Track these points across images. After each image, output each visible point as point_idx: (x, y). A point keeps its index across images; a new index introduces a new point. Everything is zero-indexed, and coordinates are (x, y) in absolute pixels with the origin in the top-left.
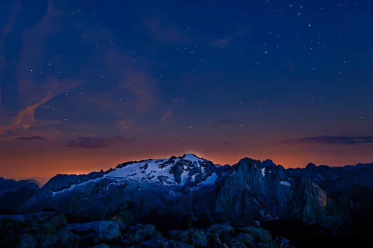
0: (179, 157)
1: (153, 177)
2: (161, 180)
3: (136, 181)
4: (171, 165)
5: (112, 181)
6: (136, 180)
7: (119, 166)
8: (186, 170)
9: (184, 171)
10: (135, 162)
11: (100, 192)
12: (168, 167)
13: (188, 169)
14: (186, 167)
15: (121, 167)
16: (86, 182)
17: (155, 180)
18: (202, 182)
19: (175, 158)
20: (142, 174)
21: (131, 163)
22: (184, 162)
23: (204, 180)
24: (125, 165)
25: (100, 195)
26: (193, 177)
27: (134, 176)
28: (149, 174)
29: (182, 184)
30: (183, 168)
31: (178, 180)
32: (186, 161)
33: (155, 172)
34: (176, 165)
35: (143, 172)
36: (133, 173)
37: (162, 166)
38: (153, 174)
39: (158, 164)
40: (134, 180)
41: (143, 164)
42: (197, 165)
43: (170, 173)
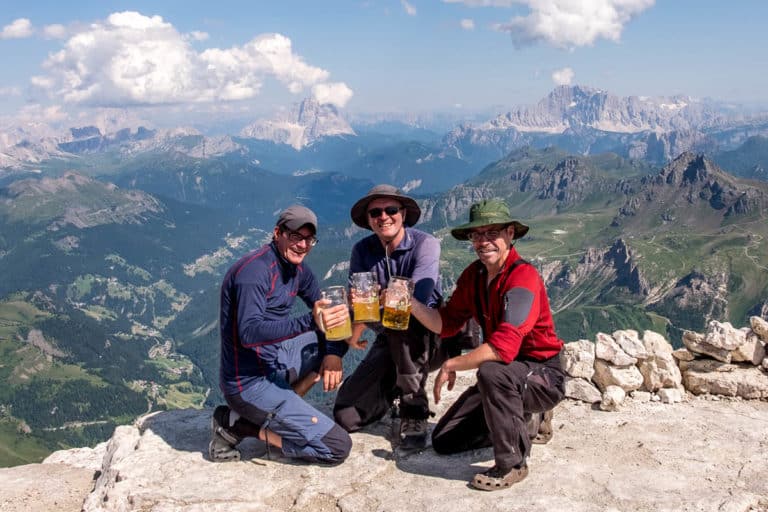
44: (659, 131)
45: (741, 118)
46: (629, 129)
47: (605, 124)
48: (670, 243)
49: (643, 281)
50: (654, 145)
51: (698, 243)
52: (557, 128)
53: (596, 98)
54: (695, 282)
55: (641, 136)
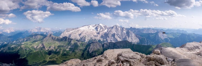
0: (98, 24)
4: (96, 26)
5: (81, 30)
7: (82, 27)
12: (95, 27)
14: (100, 27)
16: (74, 31)
17: (92, 30)
18: (104, 31)
20: (88, 29)
21: (85, 26)
23: (104, 30)
24: (84, 26)
26: (102, 30)
29: (98, 32)
31: (97, 31)
34: (97, 27)
36: (86, 28)
37: (93, 27)
40: (86, 30)
41: (88, 26)
44: (47, 31)
45: (55, 30)
46: (44, 31)
47: (42, 31)
48: (48, 43)
49: (46, 48)
50: (47, 33)
51: (51, 43)
52: (36, 31)
53: (41, 28)
54: (51, 47)
55: (45, 32)
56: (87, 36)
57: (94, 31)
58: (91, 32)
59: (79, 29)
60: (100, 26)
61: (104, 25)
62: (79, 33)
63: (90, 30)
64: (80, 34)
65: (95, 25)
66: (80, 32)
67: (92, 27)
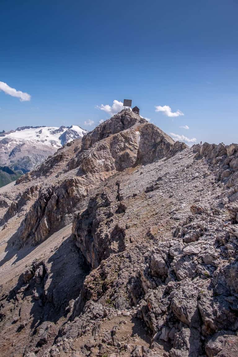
0: (67, 127)
1: (46, 140)
2: (52, 144)
3: (32, 143)
4: (62, 133)
5: (12, 140)
6: (32, 141)
7: (18, 129)
8: (72, 138)
9: (71, 138)
10: (32, 127)
11: (3, 147)
12: (59, 134)
13: (74, 137)
14: (72, 136)
15: (20, 130)
17: (48, 143)
19: (64, 127)
20: (37, 137)
21: (28, 128)
22: (71, 131)
24: (23, 128)
25: (3, 150)
27: (31, 138)
28: (43, 138)
30: (70, 136)
32: (72, 130)
33: (47, 137)
34: (65, 133)
35: (37, 136)
36: (29, 136)
37: (54, 133)
38: (46, 138)
39: (50, 131)
40: (31, 141)
41: (38, 130)
42: (81, 135)
43: (60, 138)
56: (32, 160)
57: (55, 146)
58: (47, 147)
59: (6, 136)
60: (75, 133)
61: (85, 132)
62: (6, 149)
63: (43, 141)
64: (10, 150)
65: (58, 128)
66: (9, 147)
67: (48, 133)
